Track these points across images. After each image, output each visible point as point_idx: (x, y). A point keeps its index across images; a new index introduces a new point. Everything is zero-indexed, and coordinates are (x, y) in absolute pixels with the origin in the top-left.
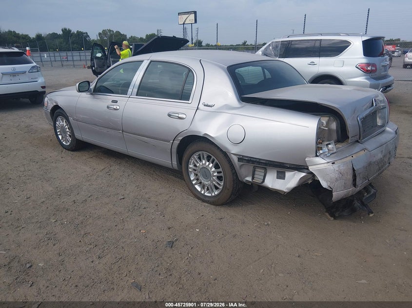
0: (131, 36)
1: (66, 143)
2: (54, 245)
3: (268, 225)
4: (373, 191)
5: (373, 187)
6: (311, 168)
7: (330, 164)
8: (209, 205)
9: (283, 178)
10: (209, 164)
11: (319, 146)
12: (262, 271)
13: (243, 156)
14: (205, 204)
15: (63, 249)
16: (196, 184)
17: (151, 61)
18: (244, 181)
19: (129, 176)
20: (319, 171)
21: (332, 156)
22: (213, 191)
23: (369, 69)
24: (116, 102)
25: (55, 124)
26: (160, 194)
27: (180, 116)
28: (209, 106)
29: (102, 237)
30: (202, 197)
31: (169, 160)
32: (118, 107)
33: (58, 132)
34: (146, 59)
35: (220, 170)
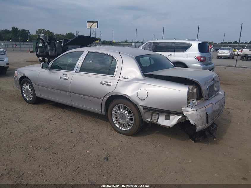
0: (57, 34)
1: (29, 99)
2: (35, 161)
3: (160, 146)
4: (215, 126)
5: (215, 124)
6: (185, 114)
7: (195, 111)
8: (124, 135)
9: (169, 119)
10: (125, 112)
11: (189, 101)
12: (161, 171)
13: (146, 107)
14: (122, 135)
15: (41, 163)
16: (116, 123)
17: (89, 52)
18: (146, 121)
19: (72, 119)
20: (189, 115)
21: (196, 107)
22: (127, 127)
23: (202, 59)
24: (66, 75)
25: (22, 87)
26: (94, 130)
27: (108, 84)
28: (126, 78)
29: (64, 155)
30: (120, 131)
31: (100, 109)
32: (68, 78)
33: (24, 92)
34: (85, 50)
35: (132, 115)
